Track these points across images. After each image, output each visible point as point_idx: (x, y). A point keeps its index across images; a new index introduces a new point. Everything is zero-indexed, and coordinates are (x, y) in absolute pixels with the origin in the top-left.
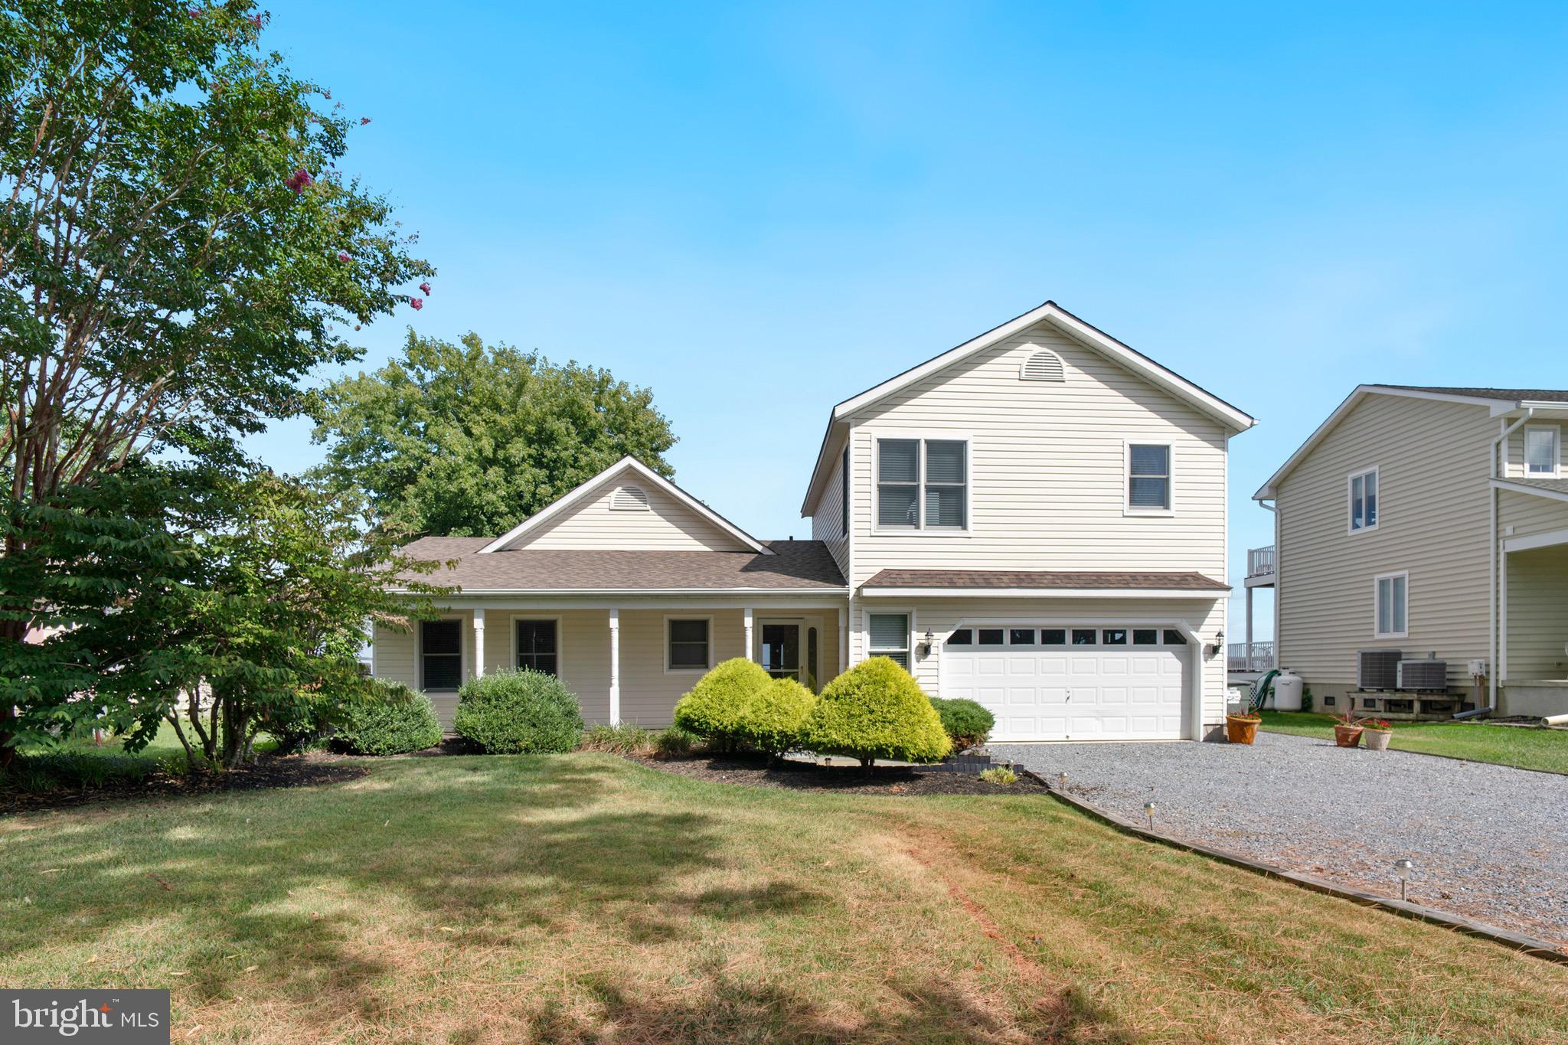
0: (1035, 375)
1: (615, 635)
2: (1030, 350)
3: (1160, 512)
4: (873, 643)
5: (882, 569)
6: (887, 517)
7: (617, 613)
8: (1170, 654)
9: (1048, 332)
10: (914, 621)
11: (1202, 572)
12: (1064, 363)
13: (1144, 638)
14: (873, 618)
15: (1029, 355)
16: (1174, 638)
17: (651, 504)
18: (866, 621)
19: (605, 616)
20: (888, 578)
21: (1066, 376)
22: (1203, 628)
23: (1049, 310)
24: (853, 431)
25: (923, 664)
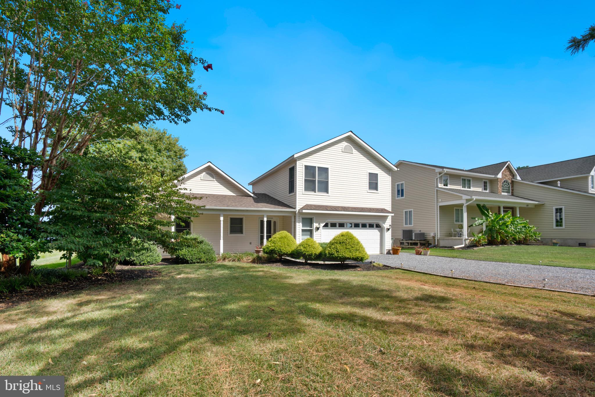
0: (346, 151)
1: (222, 223)
2: (344, 144)
3: (375, 191)
4: (303, 226)
5: (305, 204)
6: (307, 189)
7: (222, 215)
8: (377, 230)
9: (349, 139)
10: (314, 220)
11: (385, 208)
12: (353, 149)
13: (371, 226)
14: (303, 218)
15: (344, 145)
16: (378, 226)
17: (215, 179)
18: (301, 220)
19: (219, 216)
20: (308, 207)
21: (354, 152)
22: (386, 223)
23: (350, 133)
24: (298, 162)
25: (317, 233)
